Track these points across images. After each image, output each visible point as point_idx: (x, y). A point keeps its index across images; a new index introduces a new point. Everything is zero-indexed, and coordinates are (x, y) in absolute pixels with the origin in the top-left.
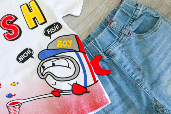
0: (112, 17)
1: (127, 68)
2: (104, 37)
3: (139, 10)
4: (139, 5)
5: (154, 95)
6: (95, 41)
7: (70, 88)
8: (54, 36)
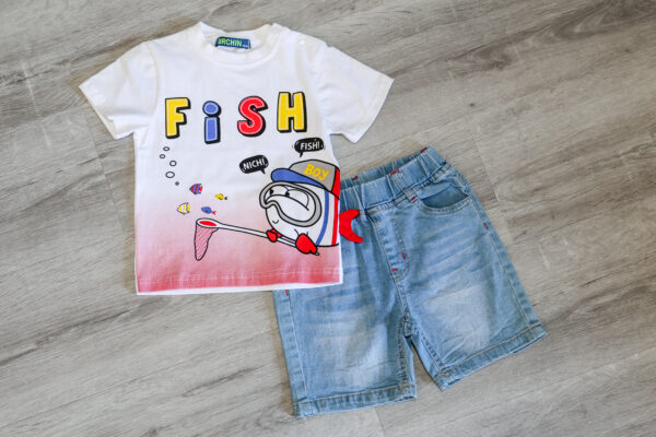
0: (402, 165)
1: (388, 246)
2: (376, 188)
3: (444, 172)
4: (447, 166)
5: (409, 301)
6: (360, 189)
7: (295, 237)
8: (307, 155)
